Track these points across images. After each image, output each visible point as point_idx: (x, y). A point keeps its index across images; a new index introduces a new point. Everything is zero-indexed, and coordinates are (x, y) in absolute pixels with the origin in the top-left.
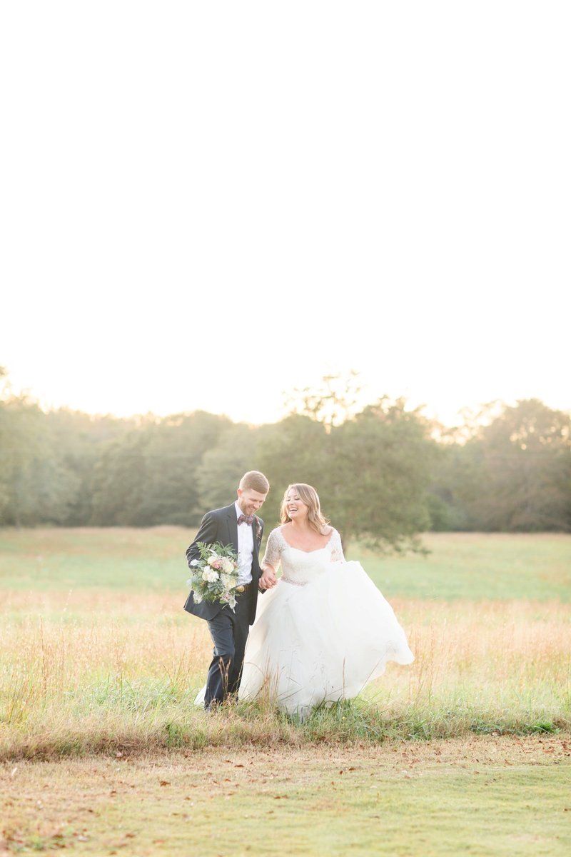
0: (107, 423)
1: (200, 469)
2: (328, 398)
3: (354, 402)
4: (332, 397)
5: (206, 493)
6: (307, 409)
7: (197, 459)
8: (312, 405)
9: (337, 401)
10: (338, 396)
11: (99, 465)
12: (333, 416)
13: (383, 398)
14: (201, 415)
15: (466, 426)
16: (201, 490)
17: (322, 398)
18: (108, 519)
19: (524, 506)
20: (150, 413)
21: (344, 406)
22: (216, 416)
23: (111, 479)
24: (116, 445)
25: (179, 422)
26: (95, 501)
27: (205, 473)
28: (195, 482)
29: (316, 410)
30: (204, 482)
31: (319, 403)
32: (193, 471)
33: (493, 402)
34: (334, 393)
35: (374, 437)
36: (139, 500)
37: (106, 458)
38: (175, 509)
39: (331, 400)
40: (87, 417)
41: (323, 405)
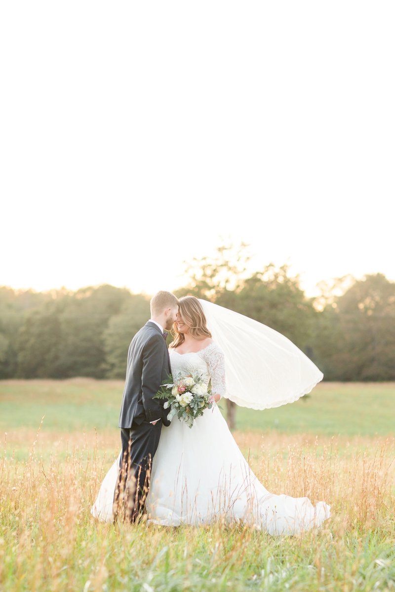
0: (29, 296)
1: (107, 332)
2: (222, 266)
3: (245, 269)
4: (225, 265)
5: (111, 352)
6: (205, 275)
7: (104, 323)
8: (209, 272)
9: (230, 269)
10: (230, 265)
11: (23, 329)
12: (227, 281)
13: (269, 266)
14: (106, 289)
15: (323, 296)
16: (107, 349)
17: (217, 266)
18: (31, 373)
19: (372, 360)
20: (63, 288)
21: (235, 272)
22: (119, 289)
23: (32, 340)
24: (37, 313)
25: (88, 294)
26: (20, 358)
27: (111, 335)
28: (102, 342)
29: (212, 276)
30: (110, 342)
31: (215, 270)
32: (101, 333)
33: (345, 277)
34: (227, 262)
35: (261, 299)
36: (56, 358)
37: (29, 322)
38: (86, 364)
39: (225, 269)
40: (11, 292)
41: (217, 272)
